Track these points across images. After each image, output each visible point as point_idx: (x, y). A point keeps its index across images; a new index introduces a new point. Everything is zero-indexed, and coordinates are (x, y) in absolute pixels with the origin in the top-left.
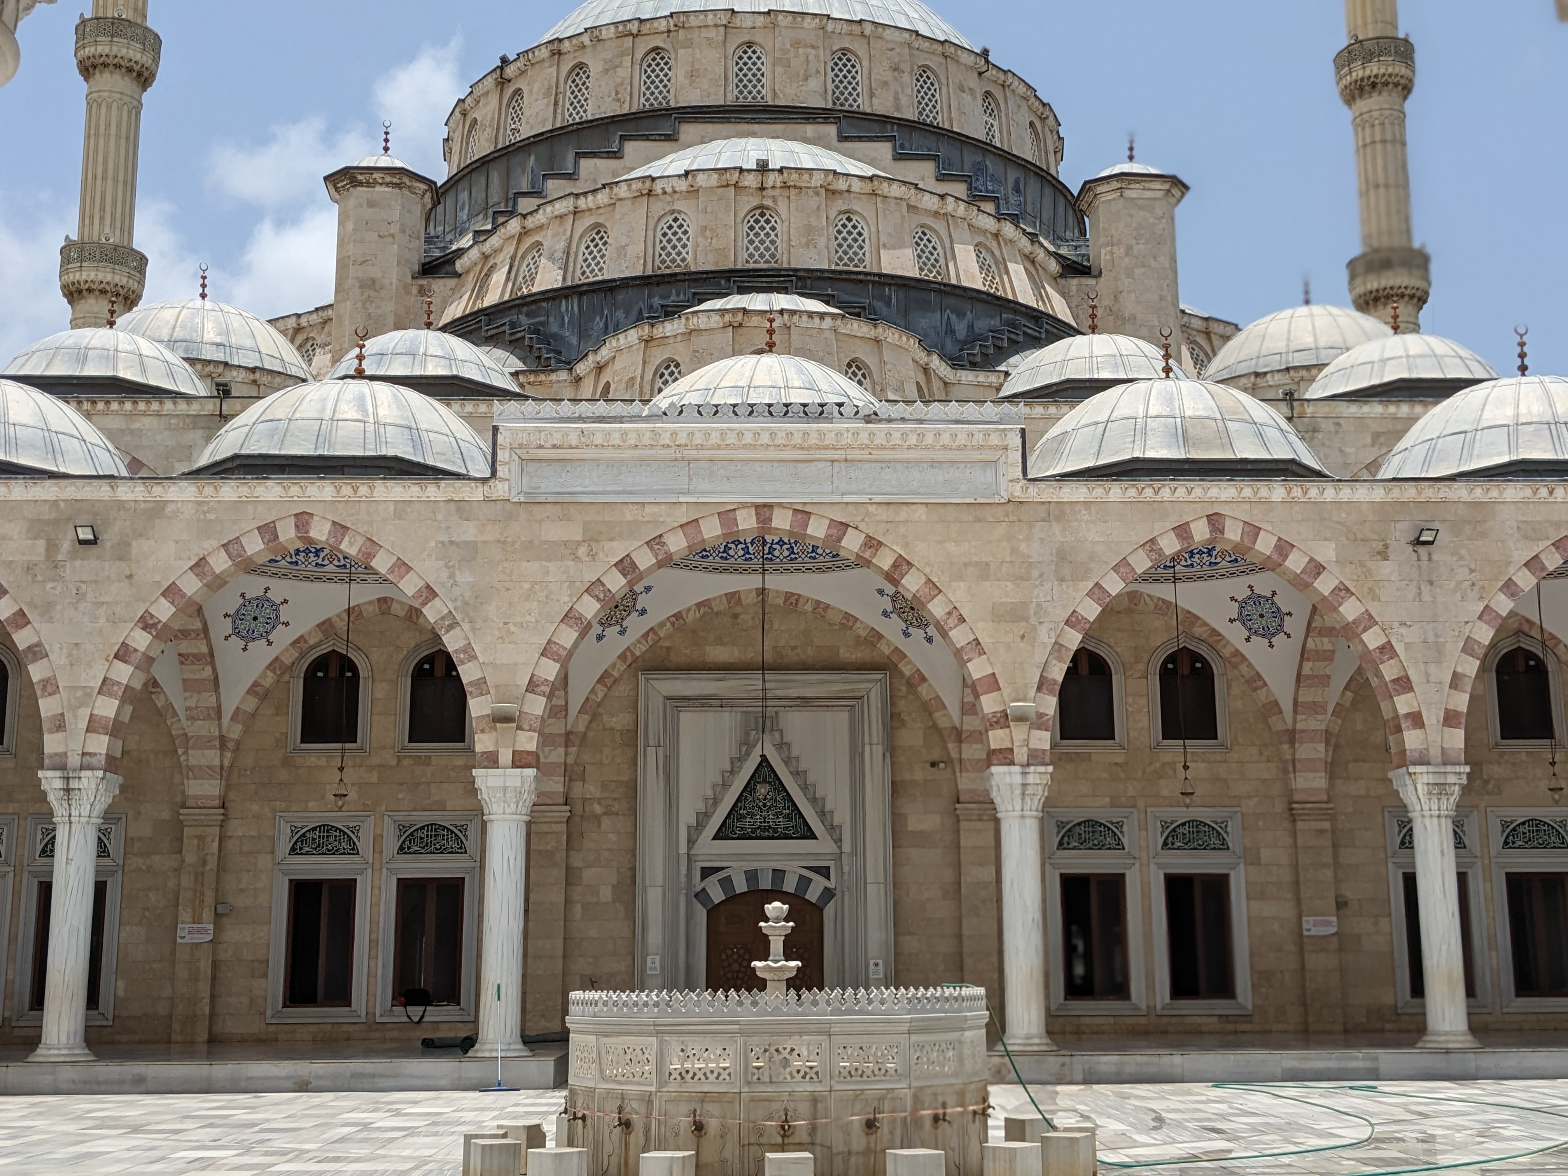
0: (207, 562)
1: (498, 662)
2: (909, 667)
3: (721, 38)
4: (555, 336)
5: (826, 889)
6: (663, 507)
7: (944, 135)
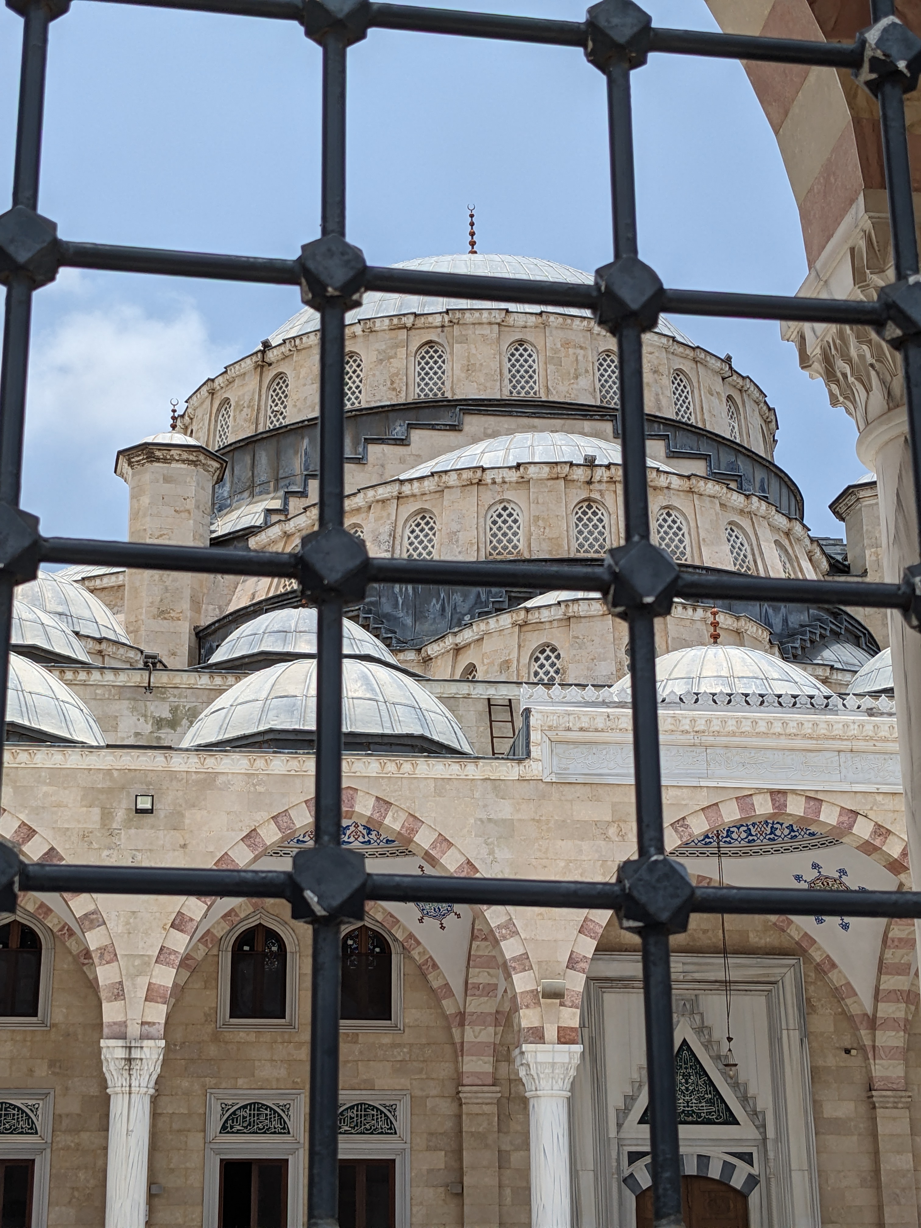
0: (257, 833)
1: (538, 937)
2: (819, 953)
3: (495, 335)
4: (387, 616)
5: (750, 1175)
6: (685, 790)
7: (703, 435)
